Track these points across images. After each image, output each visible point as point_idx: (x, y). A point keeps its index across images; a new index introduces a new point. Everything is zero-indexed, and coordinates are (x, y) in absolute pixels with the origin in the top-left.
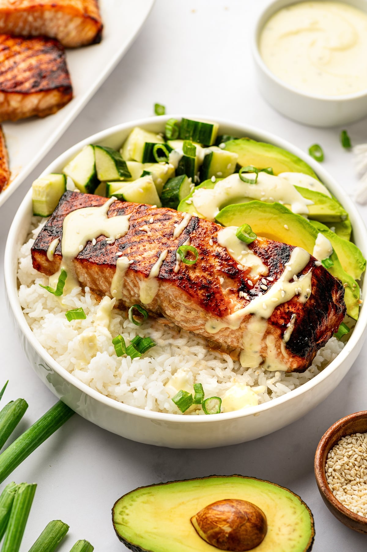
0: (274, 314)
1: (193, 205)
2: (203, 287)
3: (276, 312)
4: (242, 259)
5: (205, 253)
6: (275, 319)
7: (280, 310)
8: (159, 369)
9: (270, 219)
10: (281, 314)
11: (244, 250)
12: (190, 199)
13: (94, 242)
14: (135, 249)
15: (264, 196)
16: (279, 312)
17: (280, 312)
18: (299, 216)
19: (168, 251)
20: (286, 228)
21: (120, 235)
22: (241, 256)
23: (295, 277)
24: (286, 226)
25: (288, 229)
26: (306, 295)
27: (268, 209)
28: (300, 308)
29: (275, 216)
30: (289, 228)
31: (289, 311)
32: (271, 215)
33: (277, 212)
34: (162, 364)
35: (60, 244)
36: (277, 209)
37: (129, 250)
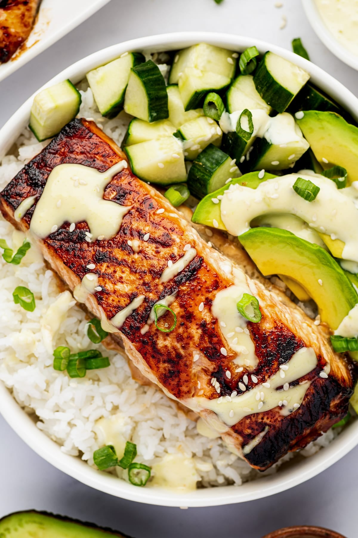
0: (241, 423)
1: (220, 207)
2: (169, 360)
3: (245, 421)
4: (233, 337)
5: (189, 317)
6: (240, 428)
7: (251, 419)
8: (98, 401)
9: (305, 265)
10: (250, 423)
11: (241, 327)
12: (219, 197)
13: (72, 228)
14: (110, 271)
15: (313, 222)
16: (248, 421)
17: (250, 422)
18: (342, 275)
19: (145, 298)
20: (320, 283)
21: (103, 236)
22: (233, 333)
23: (286, 386)
24: (320, 281)
25: (321, 285)
26: (291, 410)
27: (307, 253)
28: (279, 419)
29: (312, 264)
30: (323, 284)
31: (262, 421)
32: (307, 261)
33: (317, 260)
34: (103, 396)
35: (34, 207)
36: (318, 257)
37: (104, 267)
